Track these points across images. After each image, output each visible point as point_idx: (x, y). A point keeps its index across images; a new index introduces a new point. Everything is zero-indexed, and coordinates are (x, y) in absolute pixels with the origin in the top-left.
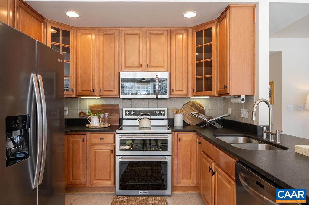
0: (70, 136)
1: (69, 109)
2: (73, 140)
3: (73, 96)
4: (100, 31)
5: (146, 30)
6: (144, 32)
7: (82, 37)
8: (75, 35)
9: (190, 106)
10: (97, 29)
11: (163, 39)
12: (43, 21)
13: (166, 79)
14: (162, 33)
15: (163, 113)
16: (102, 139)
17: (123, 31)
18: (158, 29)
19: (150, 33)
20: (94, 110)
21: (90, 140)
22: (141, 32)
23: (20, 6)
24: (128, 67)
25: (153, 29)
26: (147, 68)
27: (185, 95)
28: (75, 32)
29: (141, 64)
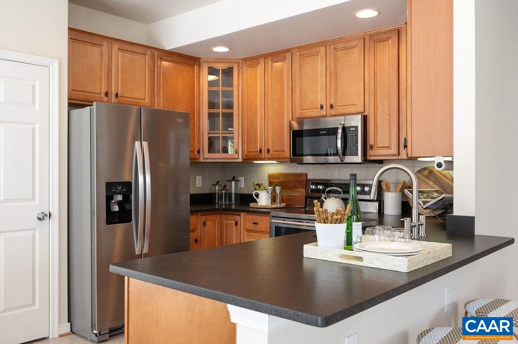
0: (222, 215)
1: (245, 179)
2: (227, 221)
3: (238, 161)
4: (270, 59)
5: (330, 45)
6: (328, 47)
7: (248, 72)
8: (240, 70)
9: (425, 176)
10: (265, 56)
11: (356, 56)
12: (197, 63)
13: (356, 127)
14: (354, 44)
15: (367, 189)
16: (256, 224)
17: (298, 53)
18: (348, 39)
19: (335, 49)
20: (273, 181)
21: (244, 224)
22: (322, 49)
23: (161, 58)
24: (305, 111)
25: (341, 40)
26: (331, 110)
27: (394, 155)
28: (240, 66)
29: (321, 105)
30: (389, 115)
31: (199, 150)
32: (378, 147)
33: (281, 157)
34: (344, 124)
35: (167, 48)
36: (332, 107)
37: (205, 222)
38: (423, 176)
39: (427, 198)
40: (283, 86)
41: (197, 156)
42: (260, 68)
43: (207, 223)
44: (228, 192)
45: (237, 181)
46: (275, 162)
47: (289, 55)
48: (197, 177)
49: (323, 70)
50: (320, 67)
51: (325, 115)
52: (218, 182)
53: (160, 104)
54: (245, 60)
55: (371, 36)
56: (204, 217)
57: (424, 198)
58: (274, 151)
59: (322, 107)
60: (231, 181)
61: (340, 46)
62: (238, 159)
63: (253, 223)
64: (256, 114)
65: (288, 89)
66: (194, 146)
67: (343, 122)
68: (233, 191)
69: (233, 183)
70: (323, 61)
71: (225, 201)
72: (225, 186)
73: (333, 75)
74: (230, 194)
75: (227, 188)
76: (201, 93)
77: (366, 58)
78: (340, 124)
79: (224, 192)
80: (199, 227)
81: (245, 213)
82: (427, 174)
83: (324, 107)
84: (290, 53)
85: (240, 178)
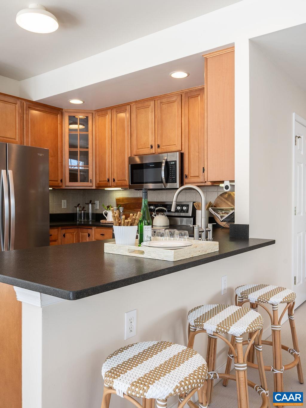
0: (79, 229)
1: (99, 203)
2: (83, 234)
3: (93, 188)
4: (115, 110)
5: (158, 100)
6: (156, 102)
7: (99, 120)
8: (94, 119)
9: (225, 198)
10: (111, 108)
11: (175, 108)
12: (60, 112)
13: (175, 162)
14: (174, 99)
15: (185, 208)
16: (103, 235)
17: (135, 106)
18: (170, 96)
19: (161, 103)
20: (119, 203)
21: (95, 235)
22: (152, 103)
23: (29, 107)
24: (140, 150)
25: (165, 96)
26: (158, 149)
27: (202, 183)
28: (94, 116)
29: (151, 145)
30: (199, 152)
31: (62, 179)
32: (191, 177)
33: (123, 184)
34: (167, 159)
35: (34, 100)
36: (159, 146)
37: (65, 234)
38: (224, 198)
39: (224, 214)
40: (124, 131)
41: (60, 184)
42: (108, 117)
43: (67, 235)
44: (86, 212)
45: (93, 204)
46: (120, 189)
47: (128, 107)
48: (62, 200)
49: (153, 118)
50: (151, 116)
51: (154, 152)
52: (79, 204)
53: (29, 142)
54: (97, 111)
55: (186, 93)
56: (64, 230)
57: (222, 214)
58: (118, 180)
59: (152, 147)
60: (88, 204)
61: (164, 100)
62: (92, 186)
63: (101, 235)
64: (105, 152)
65: (128, 134)
66: (58, 176)
67: (166, 158)
68: (90, 211)
69: (90, 205)
70: (153, 112)
71: (84, 219)
72: (84, 208)
73: (160, 123)
74: (88, 214)
75: (86, 209)
76: (63, 136)
77: (183, 110)
78: (164, 159)
79: (83, 212)
80: (60, 237)
81: (95, 227)
82: (227, 196)
83: (154, 147)
84: (130, 106)
85: (96, 202)
